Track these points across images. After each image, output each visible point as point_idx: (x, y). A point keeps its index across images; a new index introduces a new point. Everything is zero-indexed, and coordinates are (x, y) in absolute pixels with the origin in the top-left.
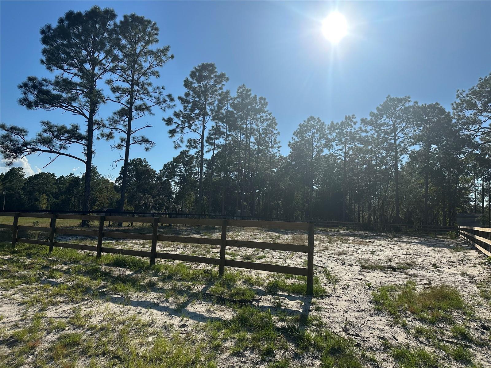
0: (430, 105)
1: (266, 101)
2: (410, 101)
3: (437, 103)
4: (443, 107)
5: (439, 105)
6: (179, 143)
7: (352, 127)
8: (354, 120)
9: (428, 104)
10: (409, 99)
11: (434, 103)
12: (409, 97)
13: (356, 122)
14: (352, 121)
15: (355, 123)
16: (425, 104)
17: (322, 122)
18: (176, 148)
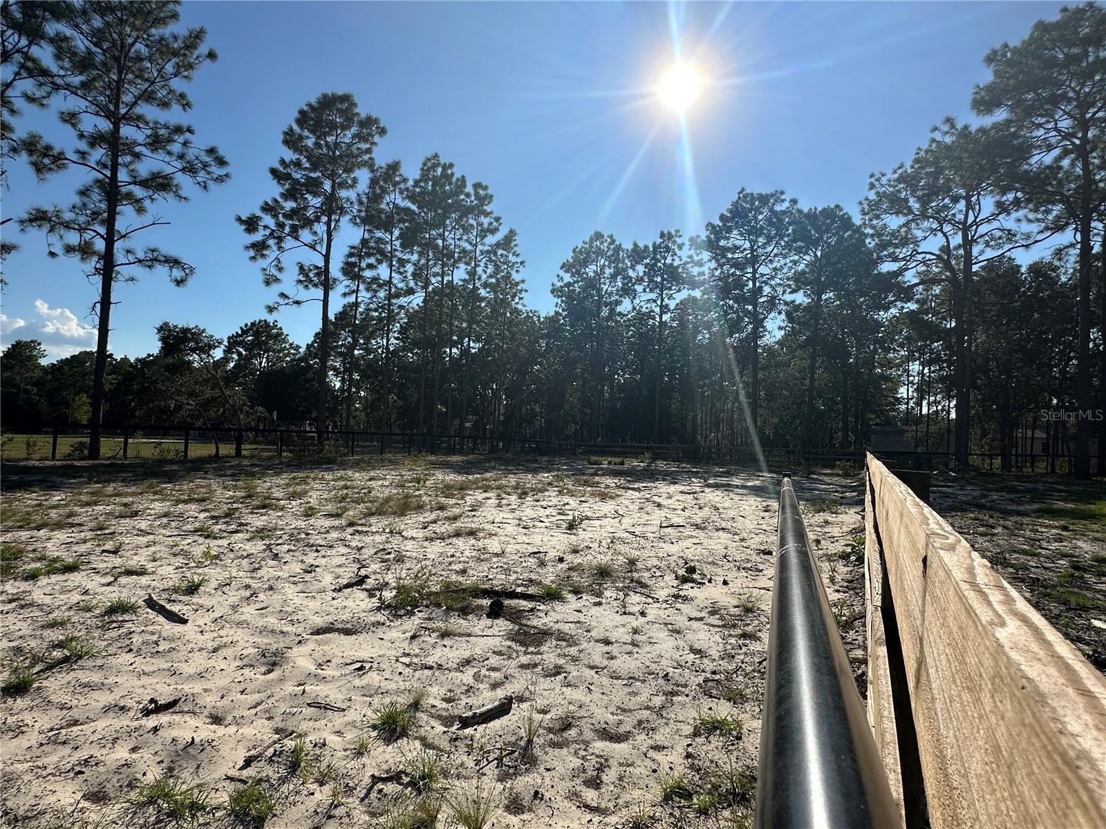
0: (824, 210)
1: (490, 191)
2: (783, 201)
3: (837, 206)
4: (850, 214)
5: (841, 210)
6: (274, 271)
7: (676, 254)
8: (679, 241)
9: (820, 209)
10: (783, 197)
11: (832, 206)
12: (782, 193)
13: (683, 244)
14: (675, 242)
15: (680, 247)
16: (816, 209)
17: (617, 243)
18: (267, 283)
